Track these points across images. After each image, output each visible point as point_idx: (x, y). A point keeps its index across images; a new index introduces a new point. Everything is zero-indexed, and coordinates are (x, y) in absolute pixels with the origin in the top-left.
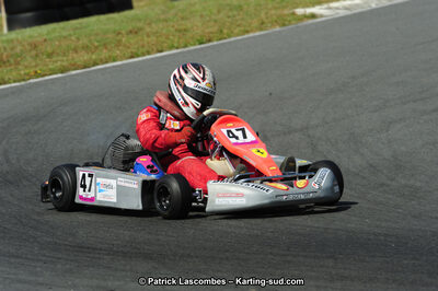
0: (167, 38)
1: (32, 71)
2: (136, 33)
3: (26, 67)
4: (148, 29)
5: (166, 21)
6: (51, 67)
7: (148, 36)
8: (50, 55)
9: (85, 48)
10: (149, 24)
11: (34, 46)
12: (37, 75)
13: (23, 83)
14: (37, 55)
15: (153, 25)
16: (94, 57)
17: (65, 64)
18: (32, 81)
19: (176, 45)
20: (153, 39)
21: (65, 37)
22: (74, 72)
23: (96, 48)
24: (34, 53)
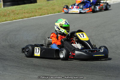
0: (49, 11)
1: (14, 18)
2: (41, 9)
3: (12, 17)
4: (44, 8)
5: (48, 6)
6: (19, 17)
7: (44, 10)
8: (18, 14)
9: (27, 13)
10: (44, 7)
11: (13, 11)
12: (15, 19)
13: (11, 21)
14: (14, 14)
15: (45, 7)
16: (30, 15)
17: (23, 17)
18: (14, 21)
19: (52, 13)
20: (46, 11)
21: (21, 10)
22: (25, 19)
23: (30, 13)
24: (13, 13)
